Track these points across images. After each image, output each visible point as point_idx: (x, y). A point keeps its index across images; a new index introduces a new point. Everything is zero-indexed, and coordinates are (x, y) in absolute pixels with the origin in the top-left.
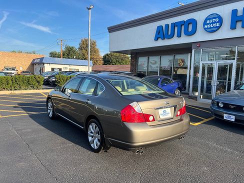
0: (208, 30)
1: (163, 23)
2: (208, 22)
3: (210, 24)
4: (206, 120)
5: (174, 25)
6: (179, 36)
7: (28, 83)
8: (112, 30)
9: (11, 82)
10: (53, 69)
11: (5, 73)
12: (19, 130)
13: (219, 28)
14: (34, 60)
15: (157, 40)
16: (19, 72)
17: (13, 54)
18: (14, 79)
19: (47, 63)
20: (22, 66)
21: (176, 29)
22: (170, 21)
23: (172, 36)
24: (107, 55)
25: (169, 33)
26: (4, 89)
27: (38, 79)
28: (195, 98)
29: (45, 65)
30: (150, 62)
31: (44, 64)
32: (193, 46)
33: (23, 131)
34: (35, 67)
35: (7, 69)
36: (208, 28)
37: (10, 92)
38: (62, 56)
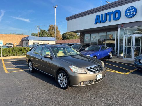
0: (128, 16)
1: (99, 13)
2: (128, 11)
3: (129, 12)
4: (132, 71)
5: (106, 14)
6: (110, 21)
7: (21, 52)
8: (68, 19)
9: (11, 51)
10: (34, 43)
11: (8, 47)
12: (20, 80)
13: (135, 15)
14: (23, 38)
15: (96, 24)
16: (15, 46)
17: (11, 35)
18: (13, 50)
19: (31, 40)
20: (16, 42)
21: (108, 17)
22: (104, 12)
23: (105, 21)
24: (65, 34)
25: (104, 19)
26: (8, 56)
27: (27, 49)
28: (121, 58)
29: (30, 41)
30: (91, 37)
31: (28, 40)
32: (119, 26)
33: (22, 81)
34: (24, 42)
35: (8, 44)
36: (128, 15)
37: (11, 57)
38: (38, 36)
